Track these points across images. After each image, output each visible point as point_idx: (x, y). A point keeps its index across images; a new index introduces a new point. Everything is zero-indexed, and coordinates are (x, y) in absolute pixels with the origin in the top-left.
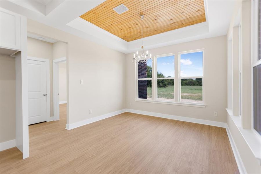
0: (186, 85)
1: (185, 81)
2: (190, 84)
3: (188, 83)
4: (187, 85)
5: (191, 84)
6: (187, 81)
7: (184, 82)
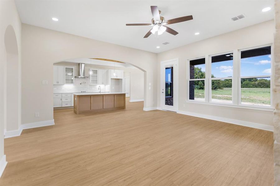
0: (254, 87)
1: (254, 82)
2: (260, 86)
3: (258, 84)
4: (256, 87)
5: (262, 86)
6: (257, 83)
7: (252, 83)
